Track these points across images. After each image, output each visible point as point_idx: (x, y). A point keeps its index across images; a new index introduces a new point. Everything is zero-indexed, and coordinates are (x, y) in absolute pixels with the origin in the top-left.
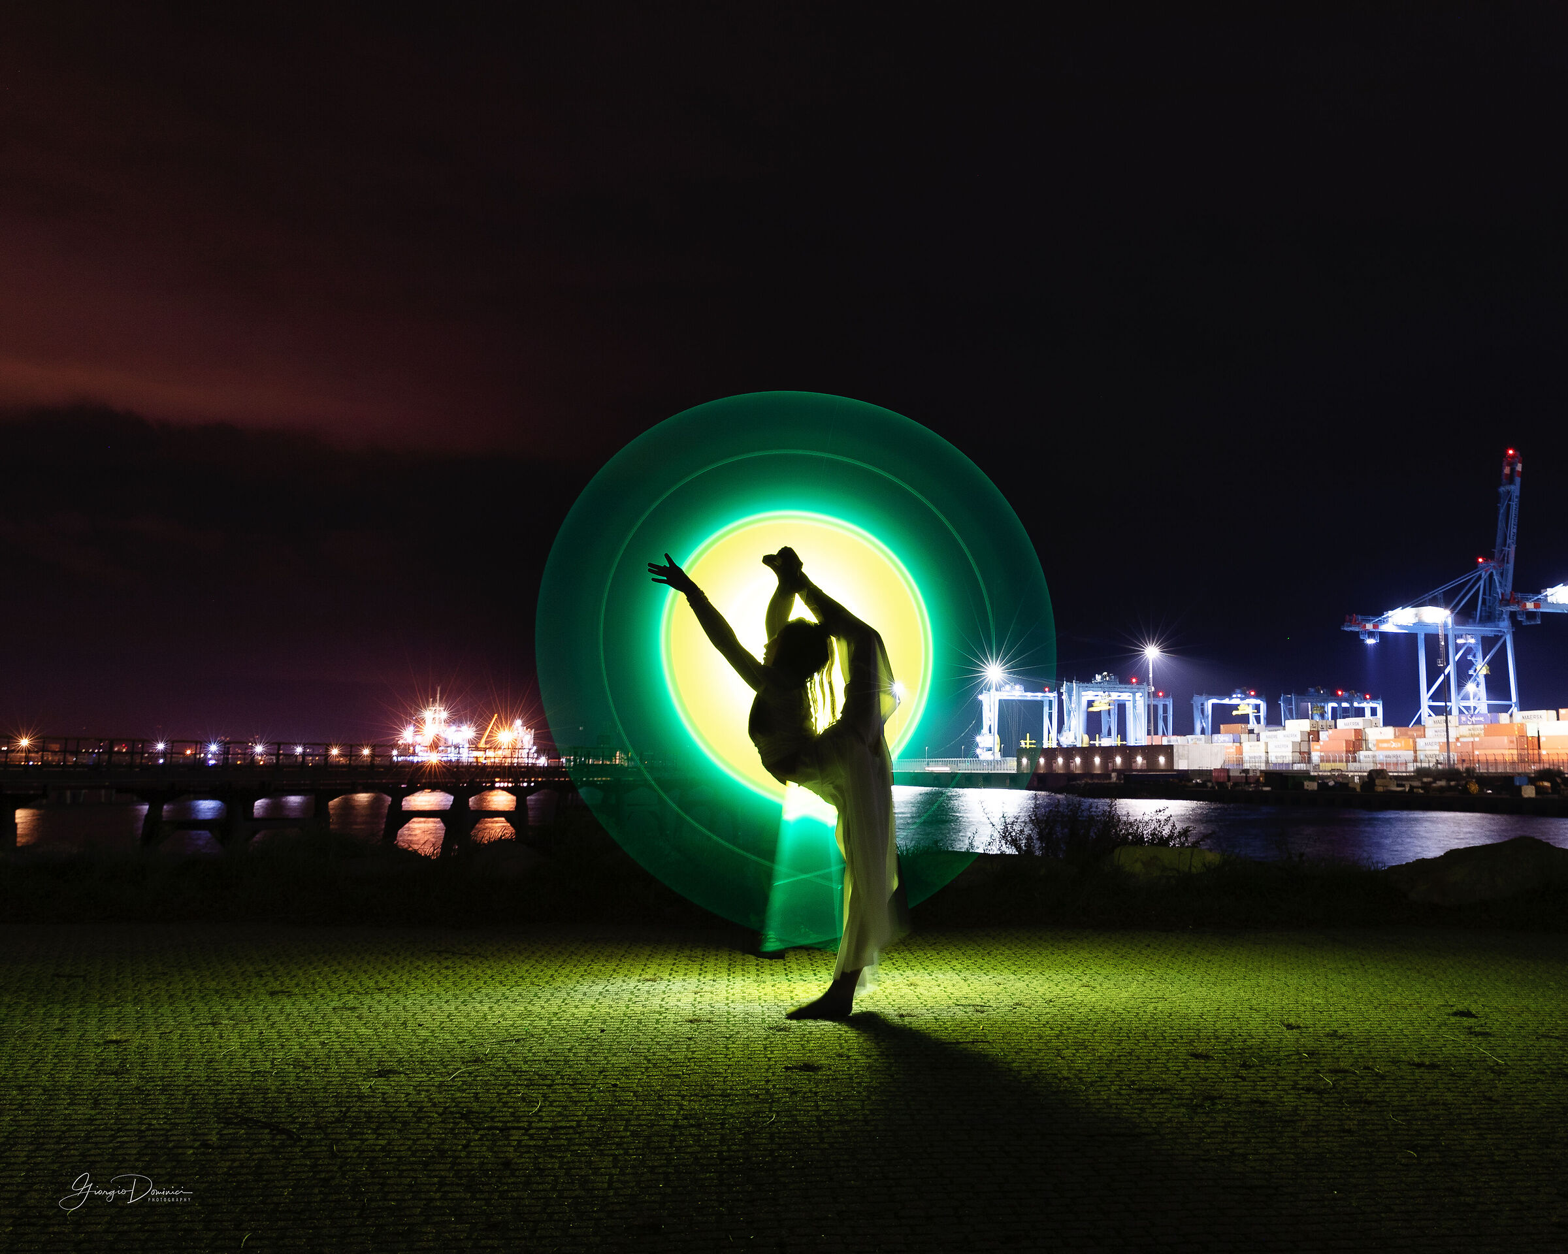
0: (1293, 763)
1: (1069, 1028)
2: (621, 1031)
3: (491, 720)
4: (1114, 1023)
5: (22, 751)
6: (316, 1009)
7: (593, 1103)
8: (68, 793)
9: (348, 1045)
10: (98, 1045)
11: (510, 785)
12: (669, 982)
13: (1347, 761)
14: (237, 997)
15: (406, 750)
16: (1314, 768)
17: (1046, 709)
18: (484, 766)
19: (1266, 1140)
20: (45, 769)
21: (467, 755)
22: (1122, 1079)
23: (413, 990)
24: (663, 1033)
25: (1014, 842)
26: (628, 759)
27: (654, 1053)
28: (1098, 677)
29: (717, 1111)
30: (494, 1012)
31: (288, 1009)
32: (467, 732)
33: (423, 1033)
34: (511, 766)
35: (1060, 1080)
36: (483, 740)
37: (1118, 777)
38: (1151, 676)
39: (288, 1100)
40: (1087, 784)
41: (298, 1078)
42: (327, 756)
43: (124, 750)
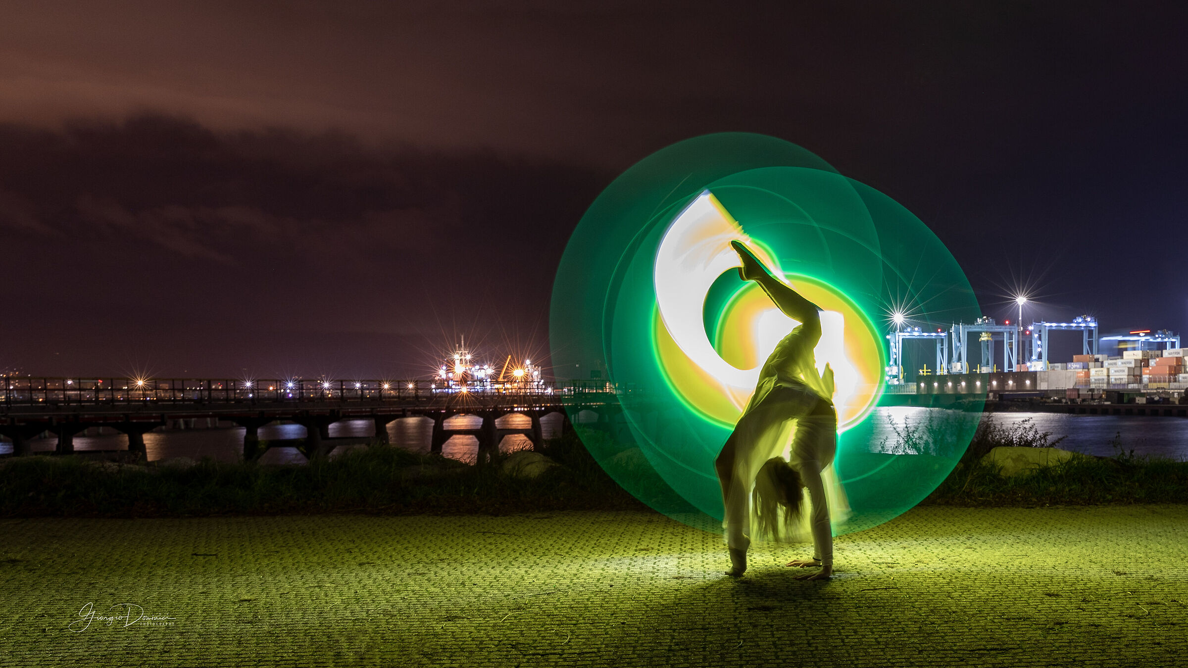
0: (1128, 383)
1: (956, 578)
2: (625, 586)
3: (506, 360)
4: (990, 574)
5: (139, 390)
6: (395, 574)
7: (608, 636)
8: (181, 421)
9: (423, 600)
10: (234, 603)
11: (526, 409)
12: (659, 550)
13: (1170, 382)
14: (335, 568)
15: (442, 384)
16: (1144, 387)
17: (939, 346)
18: (504, 396)
19: (1100, 651)
20: (160, 403)
21: (490, 388)
22: (996, 612)
23: (467, 560)
24: (657, 587)
25: (915, 446)
26: (616, 388)
27: (651, 601)
28: (979, 321)
29: (700, 640)
30: (529, 574)
31: (374, 575)
32: (488, 370)
33: (478, 590)
34: (525, 395)
35: (950, 613)
36: (502, 376)
37: (994, 397)
38: (1020, 318)
39: (382, 638)
40: (970, 402)
41: (388, 623)
42: (380, 390)
43: (220, 388)
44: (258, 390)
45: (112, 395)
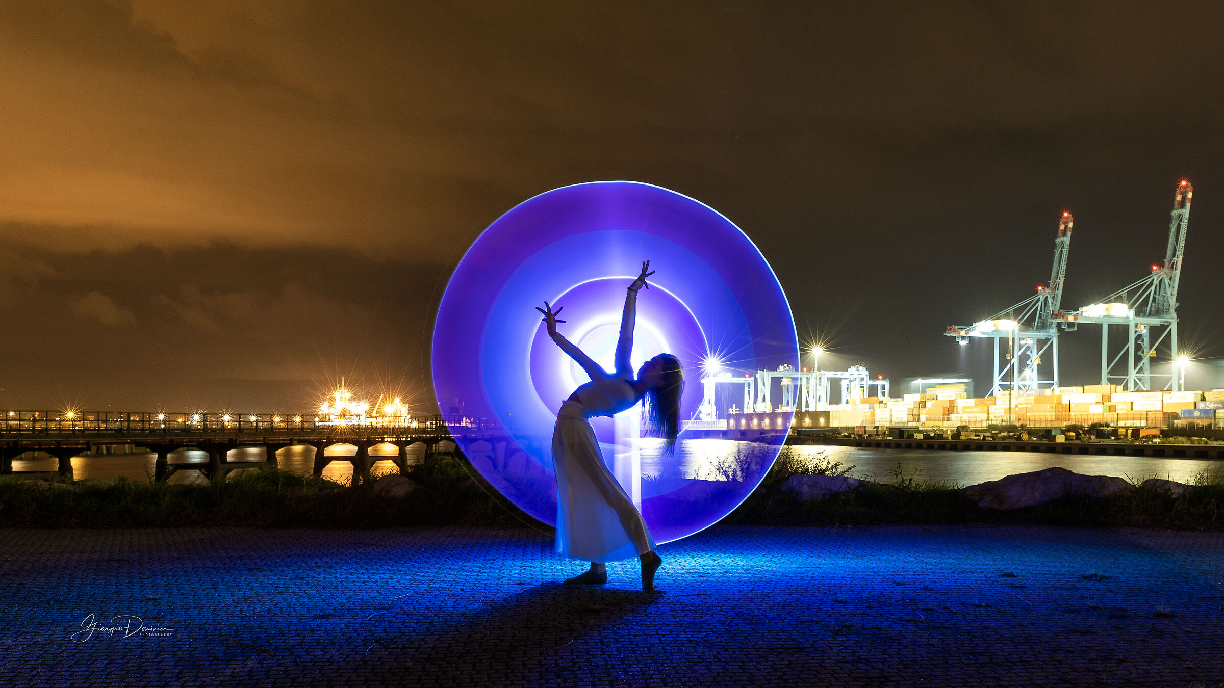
0: (908, 422)
1: (758, 586)
2: (474, 590)
3: (379, 398)
4: (788, 583)
5: (70, 420)
6: (279, 578)
7: (459, 633)
8: (104, 447)
9: (301, 600)
10: (142, 601)
11: (394, 440)
12: (504, 560)
13: (944, 420)
14: (228, 572)
15: (324, 418)
16: (922, 425)
17: (746, 389)
18: (377, 428)
19: (881, 651)
20: (86, 432)
21: (365, 421)
22: (792, 616)
23: (340, 567)
24: (501, 591)
25: (725, 473)
26: (471, 423)
27: (496, 603)
28: (781, 367)
29: (537, 637)
30: (393, 579)
31: (261, 579)
32: (363, 406)
33: (349, 593)
34: (394, 428)
35: (752, 617)
36: (375, 411)
37: (792, 432)
38: (816, 366)
39: (266, 632)
40: (772, 436)
41: (271, 620)
42: (272, 422)
43: (137, 419)
44: (169, 421)
45: (47, 424)
